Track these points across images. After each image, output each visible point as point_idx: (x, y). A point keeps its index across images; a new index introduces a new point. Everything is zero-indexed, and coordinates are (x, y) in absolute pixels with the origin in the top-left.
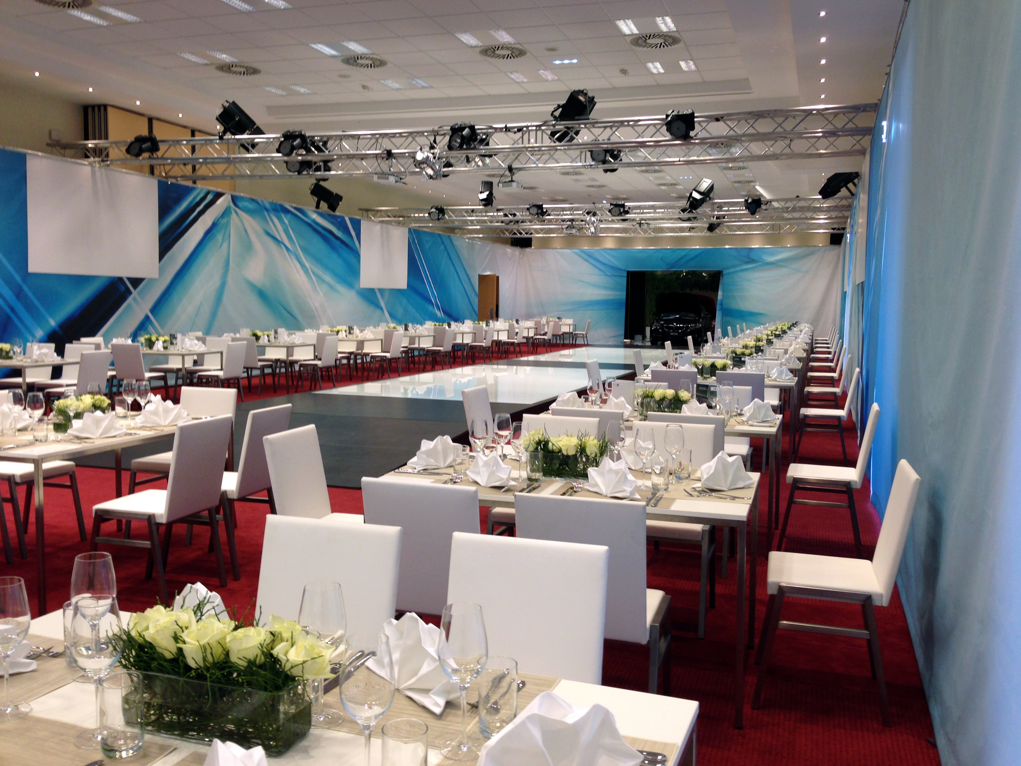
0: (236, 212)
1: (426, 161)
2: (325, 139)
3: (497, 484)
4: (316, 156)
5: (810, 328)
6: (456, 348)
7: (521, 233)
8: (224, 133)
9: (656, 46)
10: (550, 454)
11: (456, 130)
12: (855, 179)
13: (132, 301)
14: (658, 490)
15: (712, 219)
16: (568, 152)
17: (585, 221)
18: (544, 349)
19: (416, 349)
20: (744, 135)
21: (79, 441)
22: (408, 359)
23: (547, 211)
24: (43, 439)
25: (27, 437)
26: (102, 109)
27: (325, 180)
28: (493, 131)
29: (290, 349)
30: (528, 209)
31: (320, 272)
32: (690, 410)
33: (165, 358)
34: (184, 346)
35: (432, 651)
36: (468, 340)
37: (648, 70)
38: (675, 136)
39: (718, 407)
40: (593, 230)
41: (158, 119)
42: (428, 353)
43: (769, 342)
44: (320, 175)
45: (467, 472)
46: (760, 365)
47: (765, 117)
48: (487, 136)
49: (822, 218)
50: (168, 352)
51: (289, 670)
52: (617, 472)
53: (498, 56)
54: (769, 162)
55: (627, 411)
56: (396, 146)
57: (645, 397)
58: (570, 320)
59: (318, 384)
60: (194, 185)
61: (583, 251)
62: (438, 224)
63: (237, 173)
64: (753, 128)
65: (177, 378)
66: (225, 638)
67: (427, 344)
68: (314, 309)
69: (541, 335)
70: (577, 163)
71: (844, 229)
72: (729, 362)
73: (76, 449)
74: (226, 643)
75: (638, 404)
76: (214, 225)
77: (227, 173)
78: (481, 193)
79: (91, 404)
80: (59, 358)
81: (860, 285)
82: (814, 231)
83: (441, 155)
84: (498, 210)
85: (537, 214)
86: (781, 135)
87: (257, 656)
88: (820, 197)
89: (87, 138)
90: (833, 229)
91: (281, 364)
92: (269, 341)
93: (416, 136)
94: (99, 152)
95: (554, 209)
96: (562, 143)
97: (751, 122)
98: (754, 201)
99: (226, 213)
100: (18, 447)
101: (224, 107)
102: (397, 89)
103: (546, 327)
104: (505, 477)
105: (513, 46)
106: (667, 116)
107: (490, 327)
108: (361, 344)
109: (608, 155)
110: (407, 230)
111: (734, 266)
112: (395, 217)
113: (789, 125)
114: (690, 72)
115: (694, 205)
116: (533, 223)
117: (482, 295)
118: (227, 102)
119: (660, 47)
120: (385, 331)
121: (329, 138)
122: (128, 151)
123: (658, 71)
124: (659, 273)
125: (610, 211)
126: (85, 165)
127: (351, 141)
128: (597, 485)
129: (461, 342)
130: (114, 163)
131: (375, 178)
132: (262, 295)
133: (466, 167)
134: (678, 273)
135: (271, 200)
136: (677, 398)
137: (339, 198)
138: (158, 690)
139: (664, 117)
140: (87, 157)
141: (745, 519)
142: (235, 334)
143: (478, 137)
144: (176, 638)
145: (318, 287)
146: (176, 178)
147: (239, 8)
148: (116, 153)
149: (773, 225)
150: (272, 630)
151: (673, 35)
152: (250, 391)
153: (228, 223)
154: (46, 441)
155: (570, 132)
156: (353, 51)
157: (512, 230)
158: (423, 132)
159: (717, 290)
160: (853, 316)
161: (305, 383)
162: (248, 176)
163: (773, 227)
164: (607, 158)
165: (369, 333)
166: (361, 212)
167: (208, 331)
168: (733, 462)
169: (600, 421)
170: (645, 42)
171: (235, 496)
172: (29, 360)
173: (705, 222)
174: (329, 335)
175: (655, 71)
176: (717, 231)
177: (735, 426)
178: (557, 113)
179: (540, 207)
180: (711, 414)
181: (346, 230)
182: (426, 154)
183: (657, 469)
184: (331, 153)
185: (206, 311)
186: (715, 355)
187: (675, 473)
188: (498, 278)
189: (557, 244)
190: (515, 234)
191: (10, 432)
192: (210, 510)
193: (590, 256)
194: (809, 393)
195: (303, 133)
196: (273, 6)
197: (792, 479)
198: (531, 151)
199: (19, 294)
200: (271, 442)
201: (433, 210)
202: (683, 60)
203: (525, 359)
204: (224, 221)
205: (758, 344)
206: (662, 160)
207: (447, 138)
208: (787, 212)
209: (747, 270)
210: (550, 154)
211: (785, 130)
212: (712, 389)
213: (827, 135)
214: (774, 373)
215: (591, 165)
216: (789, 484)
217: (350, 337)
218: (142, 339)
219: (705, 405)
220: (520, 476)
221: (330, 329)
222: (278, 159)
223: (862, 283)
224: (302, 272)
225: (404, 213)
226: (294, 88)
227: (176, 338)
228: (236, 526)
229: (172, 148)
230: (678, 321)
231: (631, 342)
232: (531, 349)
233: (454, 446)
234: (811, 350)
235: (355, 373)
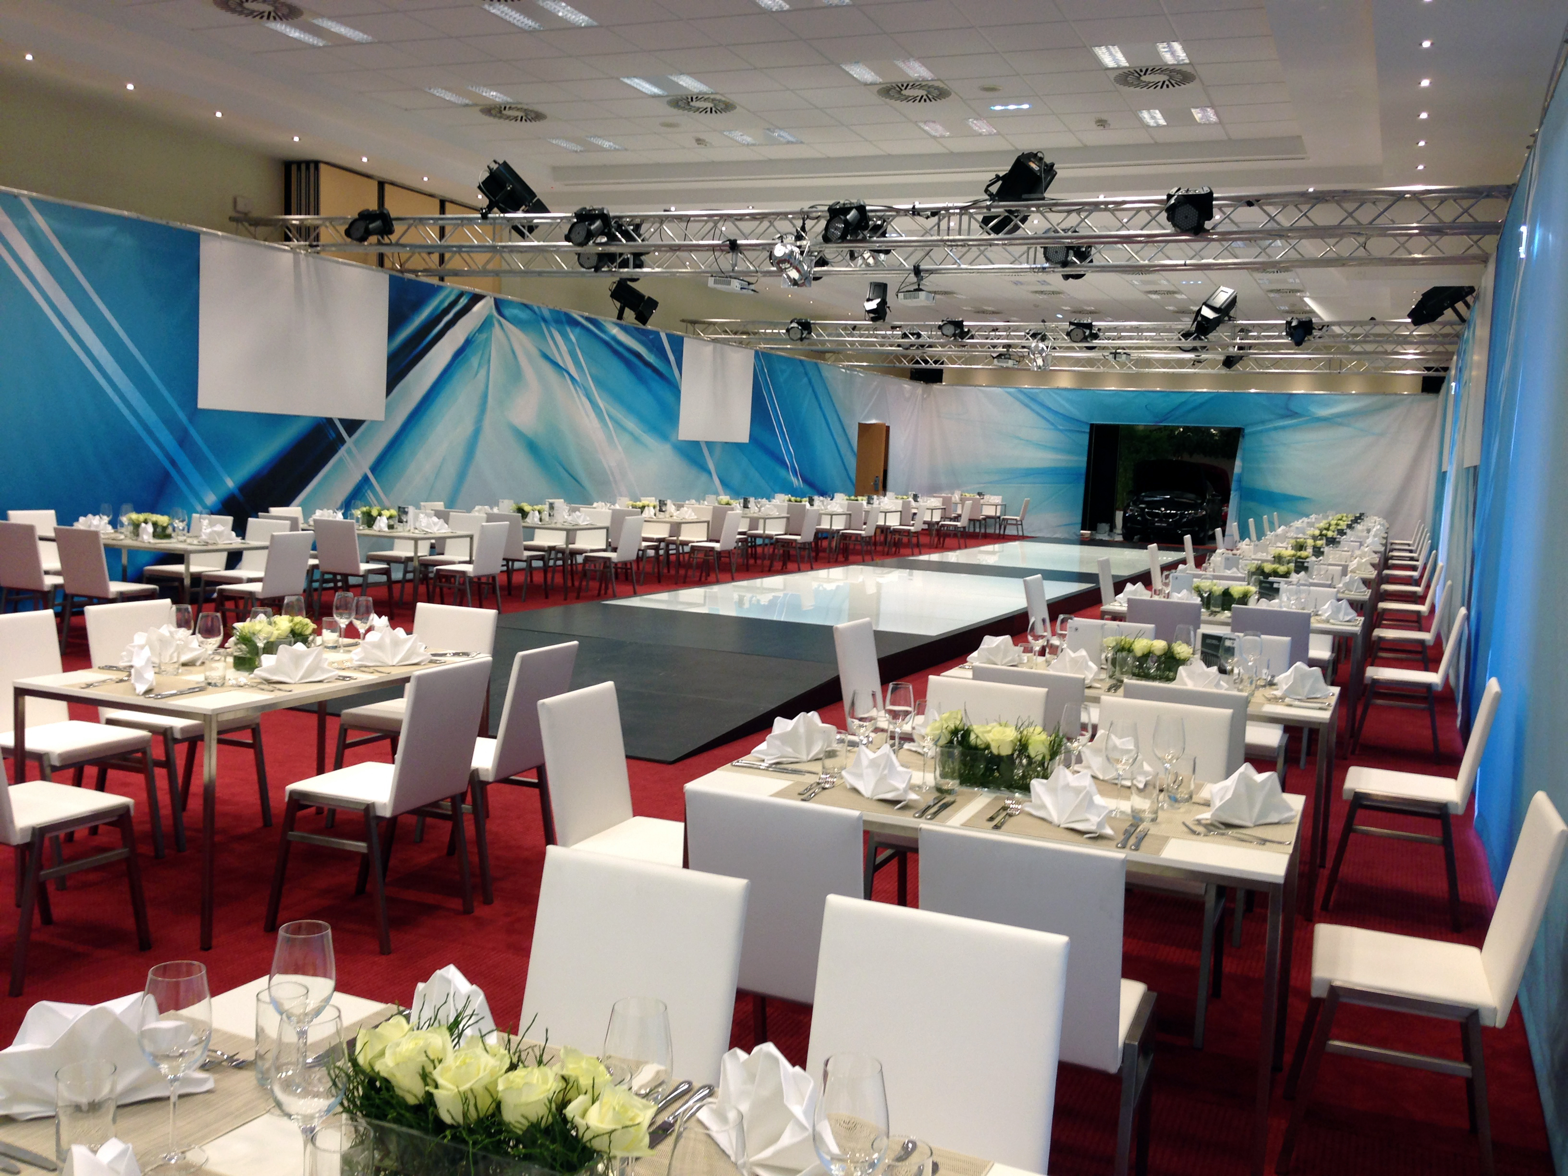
0: (501, 325)
1: (788, 259)
2: (638, 221)
3: (889, 796)
4: (622, 246)
5: (1383, 525)
6: (821, 536)
7: (926, 362)
8: (490, 208)
9: (1156, 85)
10: (972, 751)
11: (836, 213)
12: (1467, 296)
13: (346, 455)
14: (1142, 820)
15: (1231, 349)
16: (1009, 248)
17: (1029, 348)
18: (954, 542)
19: (760, 536)
20: (1291, 229)
21: (270, 687)
22: (747, 551)
23: (969, 330)
24: (219, 682)
25: (196, 677)
26: (312, 166)
27: (634, 280)
28: (894, 213)
29: (571, 533)
30: (940, 327)
31: (619, 415)
32: (1191, 676)
33: (389, 541)
34: (417, 525)
35: (798, 1110)
36: (838, 525)
37: (1141, 120)
38: (1179, 228)
39: (1236, 671)
40: (1040, 362)
41: (392, 184)
42: (774, 542)
43: (1318, 552)
44: (627, 272)
45: (844, 773)
46: (1303, 595)
47: (1327, 201)
48: (884, 221)
49: (1411, 354)
50: (394, 533)
51: (591, 1140)
52: (1077, 791)
53: (907, 99)
54: (1332, 270)
55: (1090, 671)
56: (743, 234)
57: (1118, 651)
58: (996, 497)
59: (610, 586)
60: (441, 283)
61: (1021, 391)
62: (799, 345)
63: (505, 267)
64: (1307, 217)
65: (406, 572)
66: (495, 1083)
67: (775, 529)
68: (609, 473)
69: (951, 519)
70: (1021, 264)
71: (1446, 369)
72: (1253, 589)
73: (266, 700)
74: (498, 1092)
75: (1107, 660)
76: (468, 342)
77: (490, 267)
78: (869, 300)
79: (289, 630)
80: (239, 540)
81: (1472, 471)
82: (1397, 372)
83: (813, 249)
84: (894, 328)
85: (954, 335)
86: (1352, 231)
87: (542, 1118)
88: (1409, 320)
89: (288, 212)
90: (1428, 369)
91: (556, 554)
92: (541, 520)
93: (775, 219)
94: (308, 234)
95: (980, 328)
96: (1001, 235)
97: (1305, 208)
98: (1301, 324)
99: (486, 325)
100: (181, 693)
101: (490, 170)
102: (748, 144)
103: (960, 506)
104: (902, 786)
105: (930, 84)
106: (1170, 197)
107: (874, 506)
108: (676, 528)
109: (1071, 252)
110: (752, 353)
111: (1263, 422)
112: (735, 333)
113: (1365, 215)
114: (1209, 124)
115: (1204, 327)
116: (946, 349)
117: (862, 456)
118: (495, 162)
119: (1162, 87)
120: (714, 508)
121: (645, 219)
122: (348, 233)
123: (1156, 122)
124: (1141, 428)
125: (1068, 334)
126: (285, 250)
127: (675, 224)
128: (1043, 807)
129: (828, 527)
130: (327, 248)
131: (711, 282)
132: (532, 447)
133: (849, 266)
134: (1172, 429)
135: (551, 307)
136: (1168, 655)
137: (652, 304)
138: (393, 1147)
139: (1165, 197)
140: (288, 239)
141: (1282, 881)
142: (492, 508)
143: (870, 223)
144: (425, 1076)
145: (615, 438)
146: (415, 272)
147: (519, 24)
148: (330, 234)
149: (1330, 360)
150: (565, 1072)
151: (1184, 69)
152: (510, 594)
153: (488, 340)
154: (223, 685)
155: (1013, 218)
156: (685, 88)
157: (913, 358)
158: (786, 214)
159: (1233, 457)
160: (1457, 514)
161: (591, 584)
162: (521, 272)
163: (1329, 363)
164: (1069, 259)
165: (690, 511)
166: (684, 324)
167: (451, 504)
168: (1264, 782)
169: (1048, 692)
170: (1139, 78)
171: (491, 779)
172: (195, 542)
173: (1220, 354)
174: (630, 514)
175: (1152, 123)
176: (1238, 367)
177: (1263, 705)
178: (994, 189)
179: (959, 325)
180: (1224, 687)
181: (661, 352)
182: (789, 247)
183: (1140, 782)
184: (646, 243)
185: (451, 470)
186: (1228, 573)
187: (1168, 790)
188: (888, 428)
189: (982, 379)
190: (917, 362)
191: (171, 669)
192: (453, 799)
193: (1033, 399)
194: (1381, 639)
195: (605, 212)
196: (569, 22)
197: (1353, 794)
198: (952, 246)
199: (183, 440)
200: (549, 709)
201: (794, 325)
202: (1196, 108)
203: (924, 557)
204: (483, 336)
205: (1299, 553)
206: (1156, 262)
207: (823, 223)
208: (1355, 343)
209: (1283, 428)
210: (979, 249)
211: (1359, 223)
212: (1228, 643)
213: (1425, 231)
214: (1326, 610)
215: (1044, 268)
216: (1346, 801)
217: (661, 516)
218: (358, 513)
219: (1214, 669)
220: (924, 783)
221: (631, 503)
222: (566, 249)
223: (1475, 467)
224: (592, 415)
225: (750, 328)
226: (594, 140)
227: (406, 513)
228: (487, 816)
229: (413, 228)
230: (1167, 504)
231: (1091, 534)
232: (936, 540)
233: (824, 732)
234: (1385, 562)
235: (666, 571)
